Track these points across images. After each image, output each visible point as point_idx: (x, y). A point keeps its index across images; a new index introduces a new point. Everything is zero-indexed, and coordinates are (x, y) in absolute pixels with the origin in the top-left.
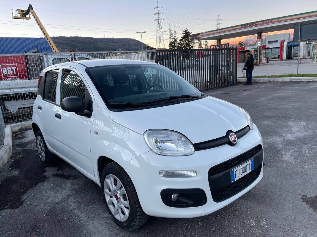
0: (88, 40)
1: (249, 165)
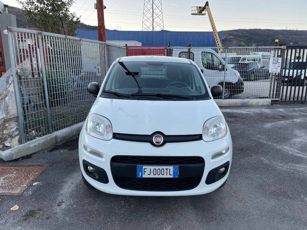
0: (267, 32)
1: (168, 170)
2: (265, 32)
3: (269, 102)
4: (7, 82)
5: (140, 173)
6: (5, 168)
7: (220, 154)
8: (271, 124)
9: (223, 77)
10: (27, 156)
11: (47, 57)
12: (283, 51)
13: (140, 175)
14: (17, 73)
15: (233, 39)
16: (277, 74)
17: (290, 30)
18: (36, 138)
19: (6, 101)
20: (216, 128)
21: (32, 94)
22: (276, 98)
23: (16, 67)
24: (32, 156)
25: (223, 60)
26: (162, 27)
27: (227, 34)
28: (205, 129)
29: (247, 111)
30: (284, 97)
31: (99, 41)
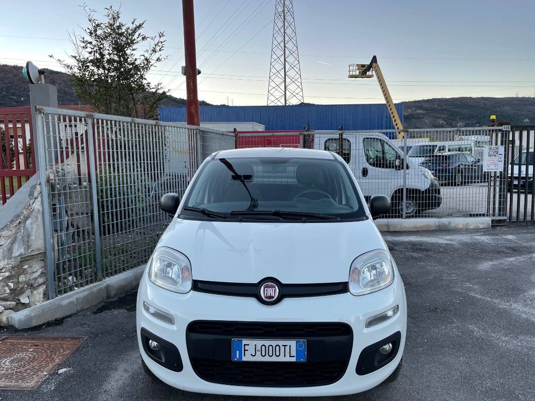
0: (483, 101)
1: (287, 348)
2: (479, 102)
3: (488, 224)
4: (31, 194)
5: (238, 352)
6: (15, 341)
7: (382, 318)
8: (491, 263)
9: (402, 180)
10: (56, 320)
11: (100, 153)
12: (506, 134)
13: (238, 357)
14: (48, 180)
15: (423, 114)
16: (498, 174)
17: (523, 98)
18: (74, 290)
19: (27, 226)
20: (374, 272)
21: (77, 214)
22: (499, 215)
23: (47, 169)
24: (65, 320)
25: (400, 150)
26: (300, 98)
27: (412, 107)
28: (353, 273)
29: (449, 240)
30: (514, 214)
31: (188, 124)
